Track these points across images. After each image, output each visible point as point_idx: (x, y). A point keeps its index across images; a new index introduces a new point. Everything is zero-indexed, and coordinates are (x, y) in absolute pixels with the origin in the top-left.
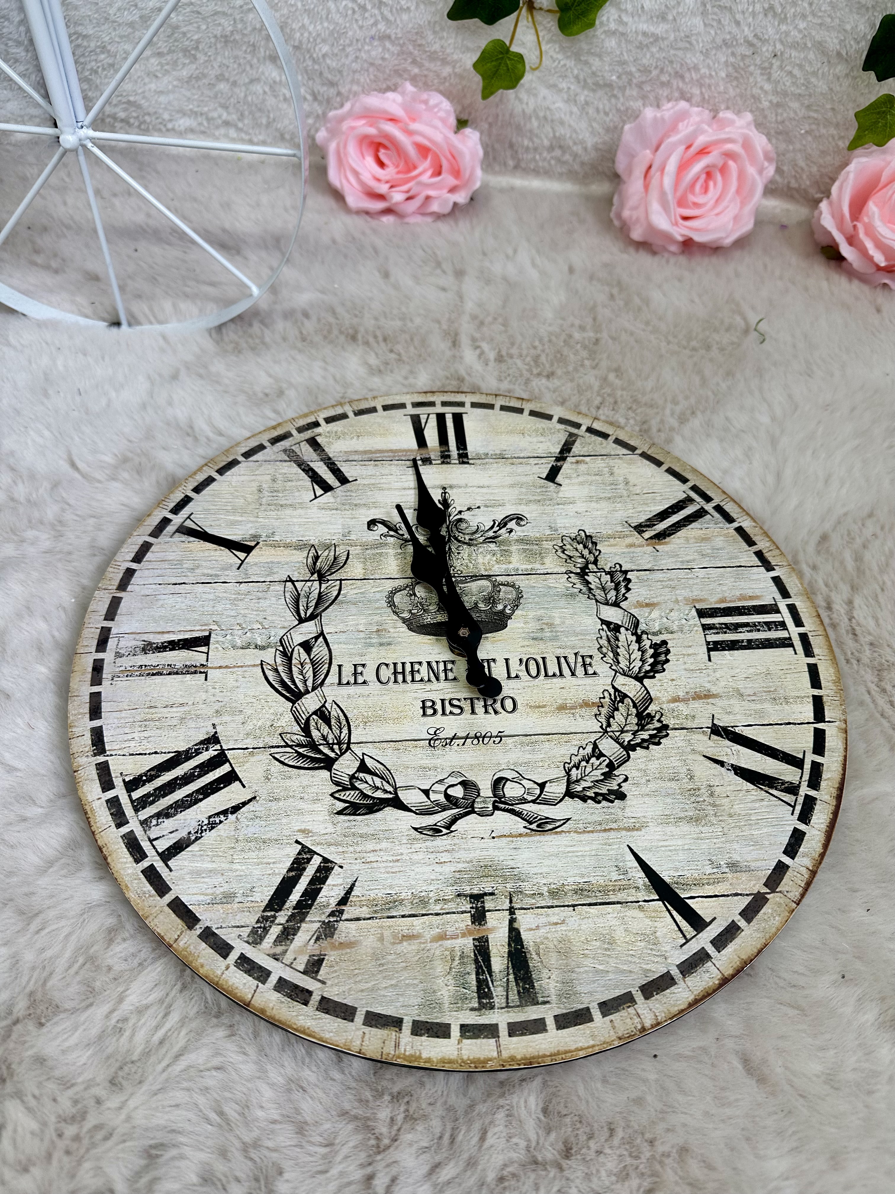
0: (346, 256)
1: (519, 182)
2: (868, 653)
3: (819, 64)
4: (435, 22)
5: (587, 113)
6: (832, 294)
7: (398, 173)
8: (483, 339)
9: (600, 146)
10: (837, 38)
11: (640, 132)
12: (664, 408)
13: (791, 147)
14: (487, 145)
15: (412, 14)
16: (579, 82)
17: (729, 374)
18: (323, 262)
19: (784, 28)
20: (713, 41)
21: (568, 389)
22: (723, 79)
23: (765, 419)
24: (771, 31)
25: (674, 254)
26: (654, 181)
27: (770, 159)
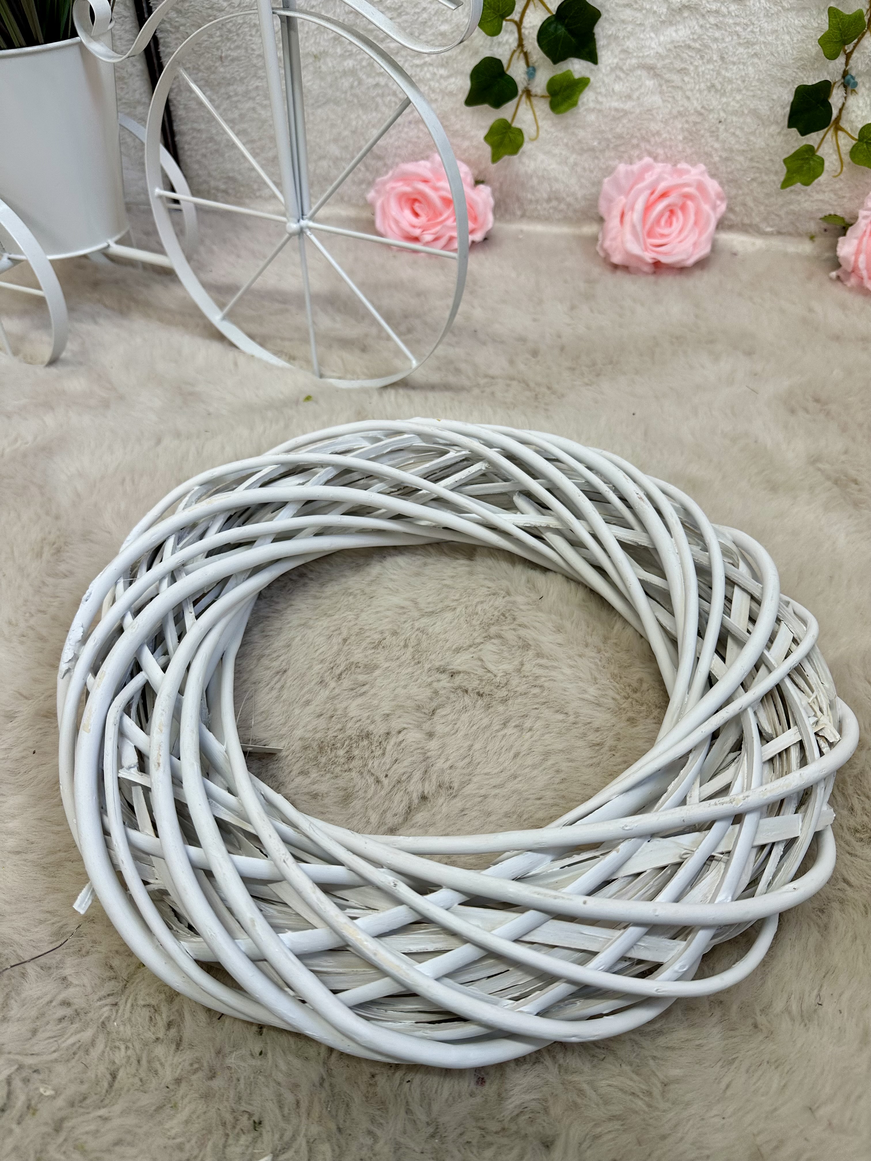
1: (525, 227)
4: (456, 108)
5: (576, 172)
7: (429, 220)
9: (588, 197)
10: (767, 105)
11: (616, 182)
14: (497, 198)
16: (568, 149)
19: (724, 100)
20: (670, 113)
24: (715, 103)
25: (646, 273)
26: (627, 218)
27: (722, 199)
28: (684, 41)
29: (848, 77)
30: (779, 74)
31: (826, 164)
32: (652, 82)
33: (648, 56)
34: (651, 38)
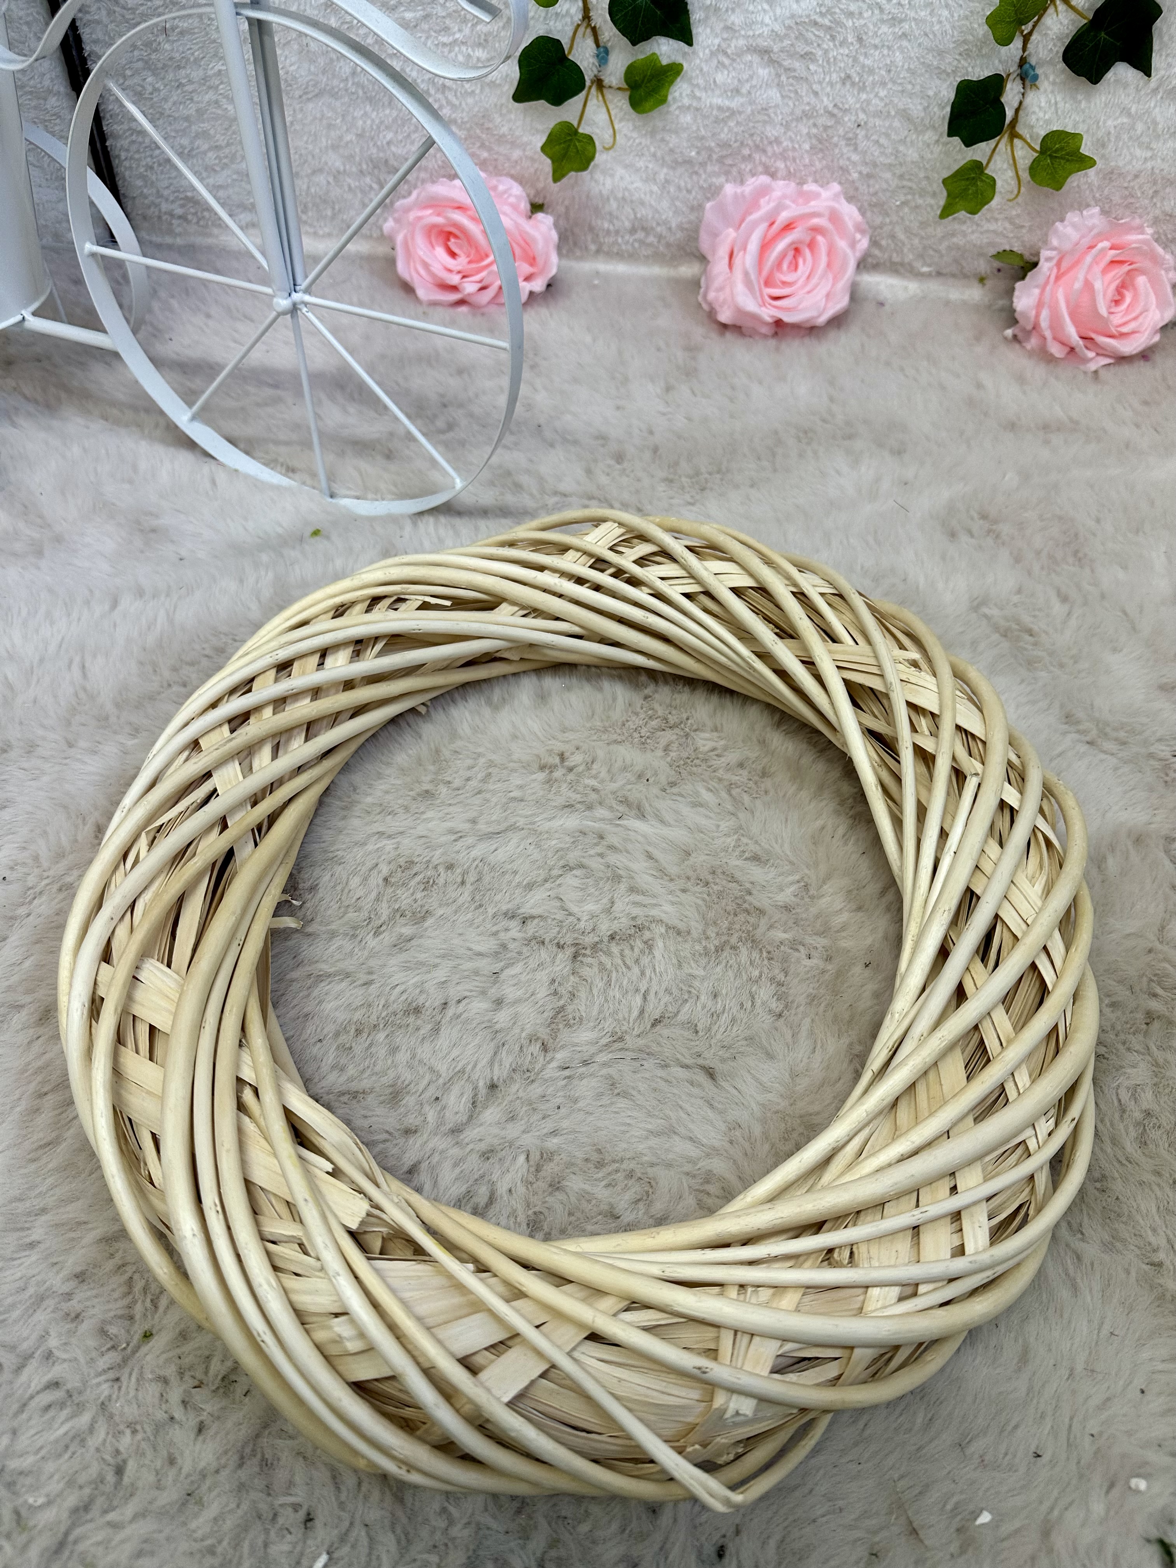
1: (602, 267)
3: (906, 132)
4: (502, 105)
5: (669, 192)
7: (470, 262)
9: (686, 226)
10: (921, 104)
11: (722, 209)
13: (888, 220)
14: (562, 230)
15: (477, 98)
16: (657, 161)
19: (864, 96)
20: (792, 113)
22: (807, 151)
24: (851, 100)
25: (765, 336)
26: (737, 261)
27: (863, 232)
28: (808, 16)
29: (1026, 66)
30: (935, 63)
31: (999, 183)
32: (767, 71)
33: (759, 35)
34: (765, 11)
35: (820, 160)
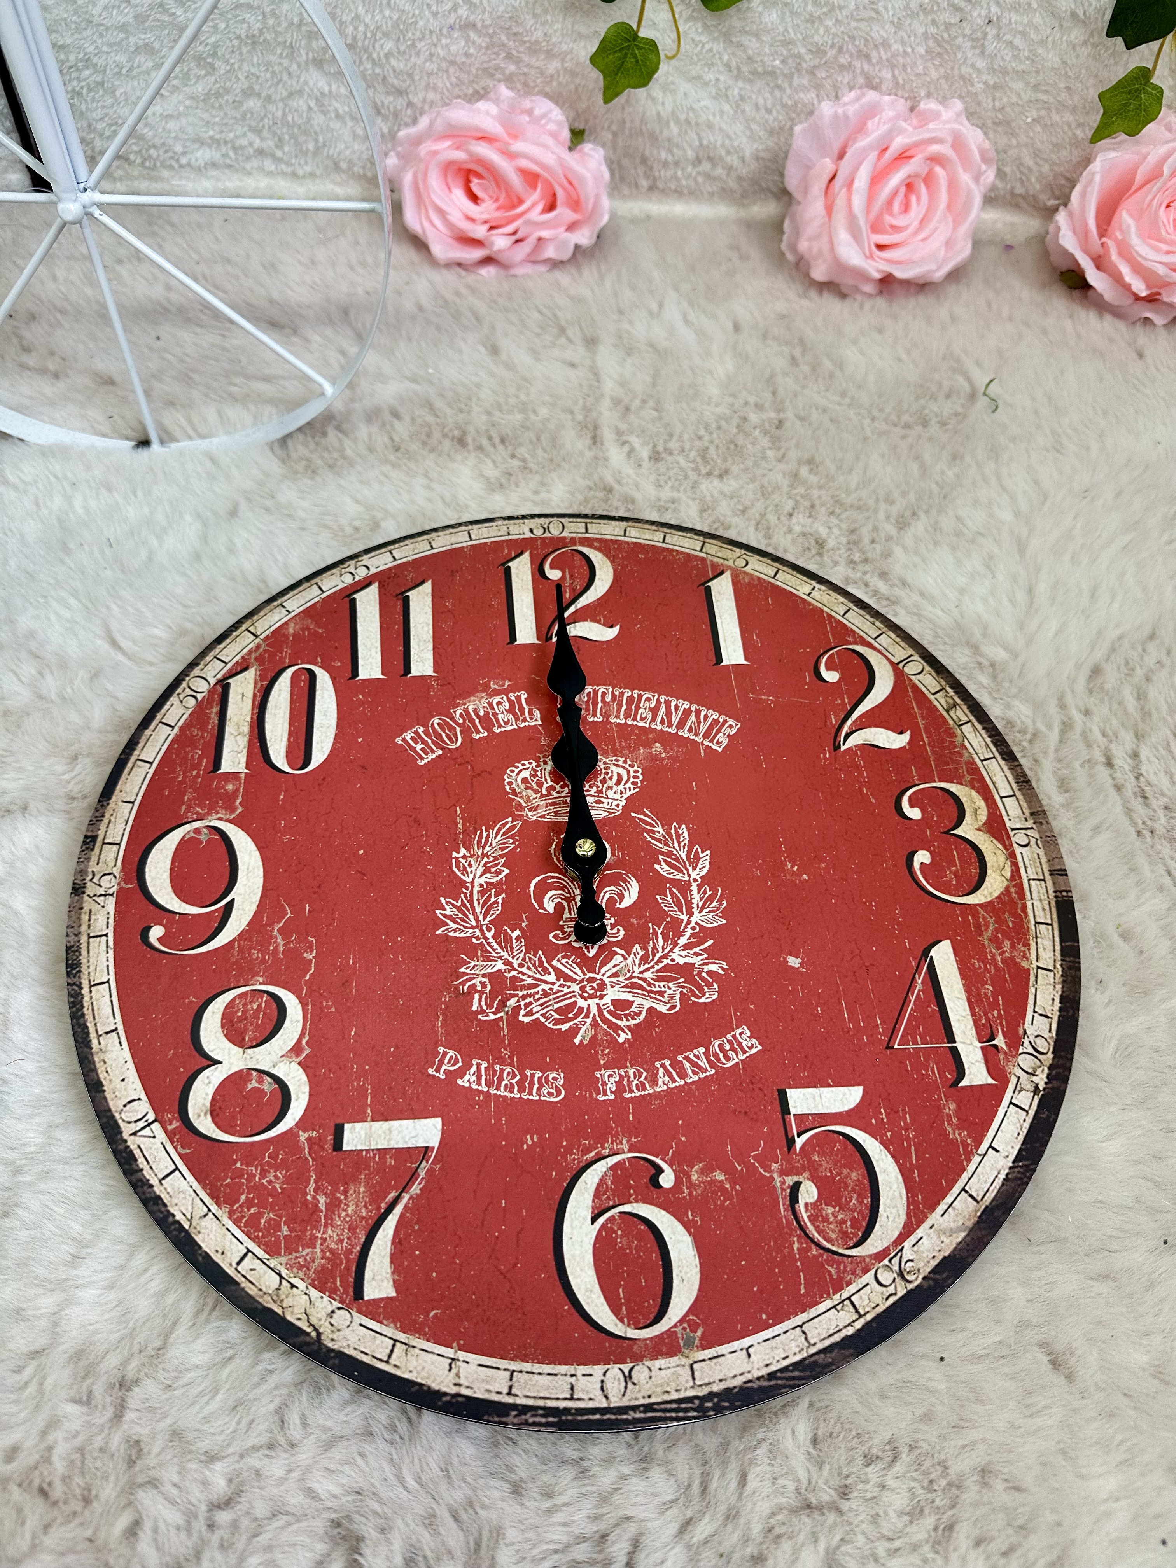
0: (438, 328)
1: (656, 207)
2: (1163, 820)
6: (1079, 337)
7: (498, 208)
8: (632, 432)
9: (762, 155)
11: (816, 133)
12: (876, 511)
13: (1014, 142)
14: (612, 162)
17: (955, 457)
18: (409, 339)
21: (749, 492)
23: (1007, 515)
25: (871, 296)
26: (839, 202)
27: (988, 160)
35: (936, 69)
